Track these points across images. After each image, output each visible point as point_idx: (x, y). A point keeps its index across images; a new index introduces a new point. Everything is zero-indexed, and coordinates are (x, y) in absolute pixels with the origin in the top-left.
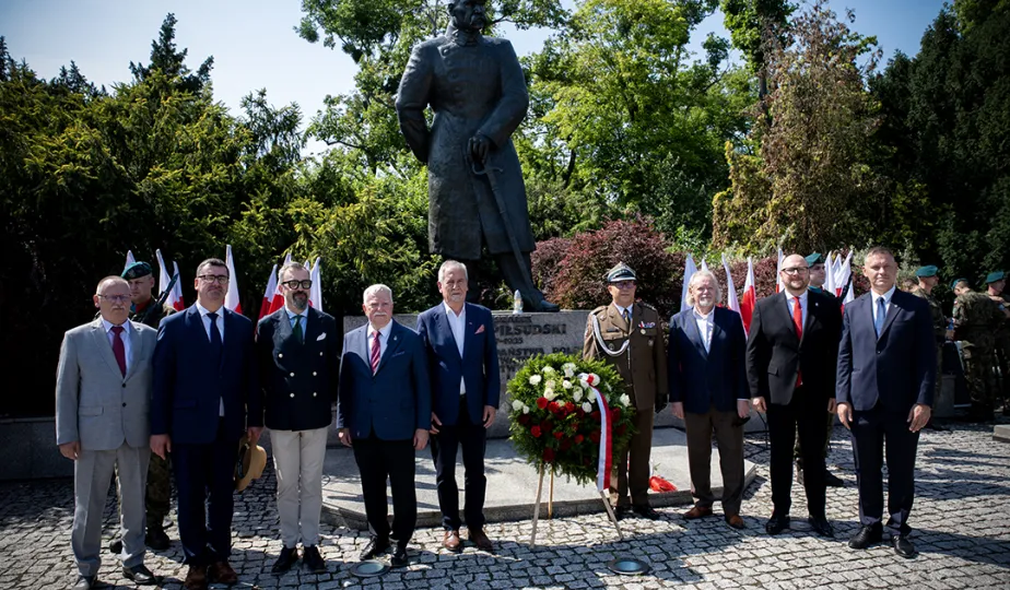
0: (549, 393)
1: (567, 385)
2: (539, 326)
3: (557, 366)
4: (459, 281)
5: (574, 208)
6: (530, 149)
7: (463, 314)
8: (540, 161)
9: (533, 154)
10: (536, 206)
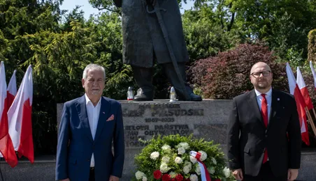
0: (164, 167)
1: (178, 160)
2: (185, 110)
3: (173, 144)
4: (98, 80)
5: (226, 40)
6: (210, 13)
7: (99, 105)
8: (215, 19)
9: (212, 15)
10: (205, 40)
